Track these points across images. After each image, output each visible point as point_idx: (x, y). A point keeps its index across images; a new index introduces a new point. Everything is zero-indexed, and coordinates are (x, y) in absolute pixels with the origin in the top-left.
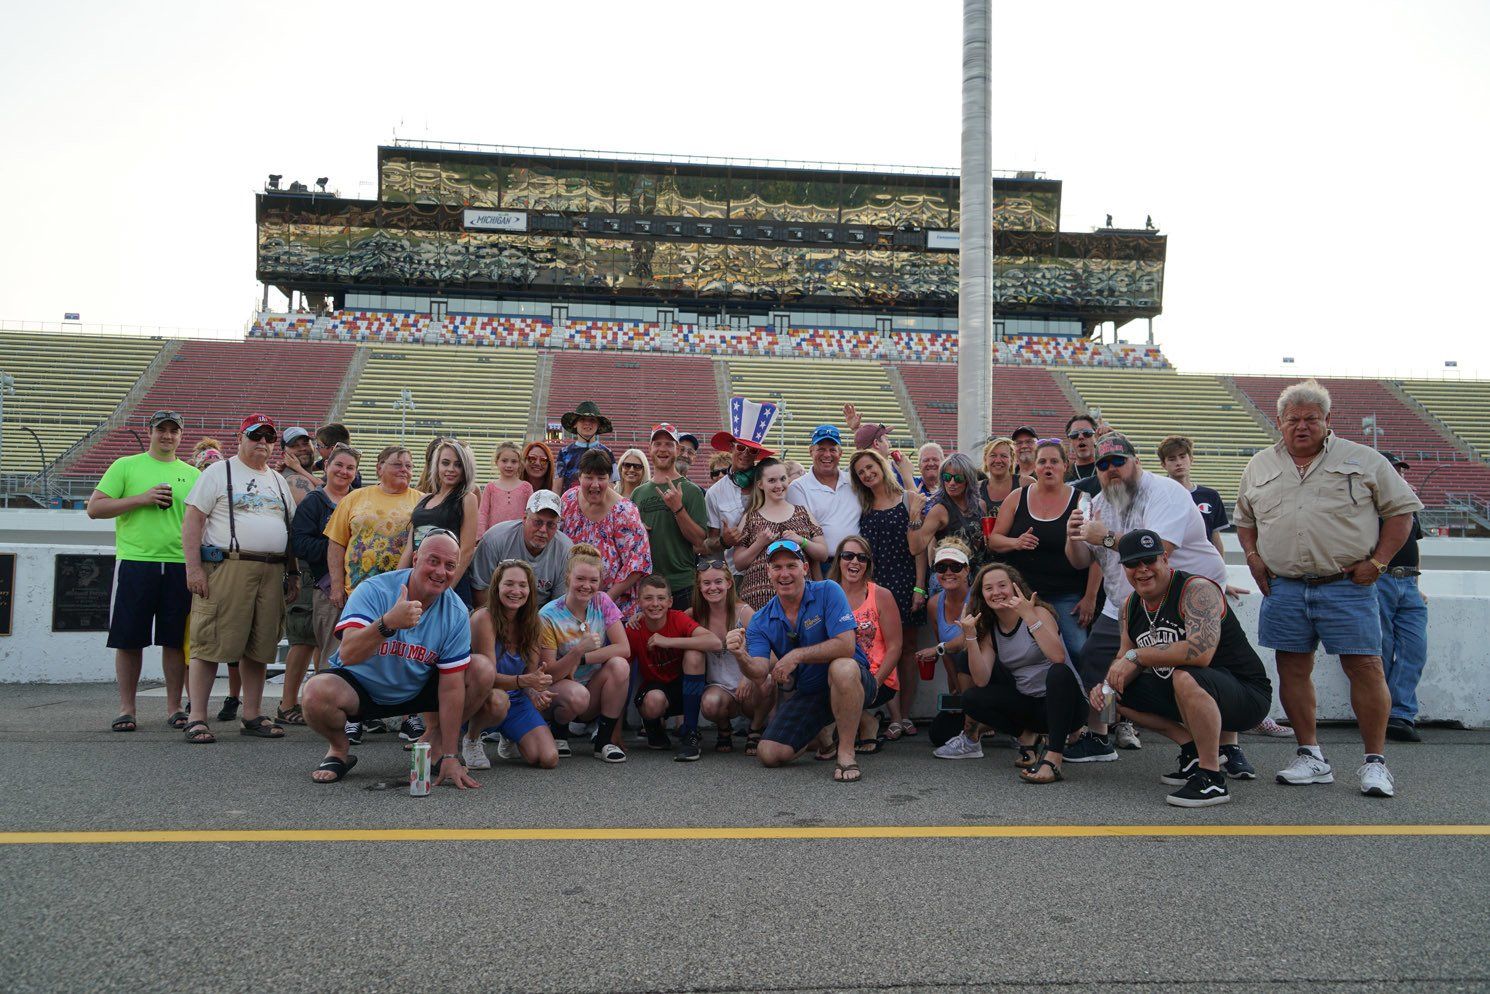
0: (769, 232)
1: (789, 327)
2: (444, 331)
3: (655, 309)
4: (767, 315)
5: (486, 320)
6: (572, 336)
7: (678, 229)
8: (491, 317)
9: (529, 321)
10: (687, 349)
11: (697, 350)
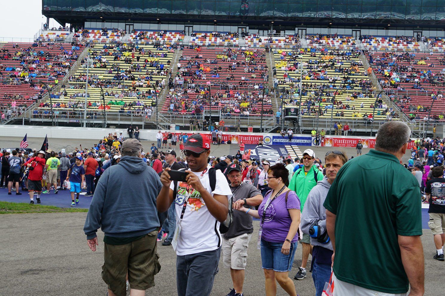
1: (306, 35)
2: (131, 38)
5: (152, 33)
6: (194, 40)
8: (155, 31)
9: (173, 33)
10: (252, 46)
11: (258, 46)
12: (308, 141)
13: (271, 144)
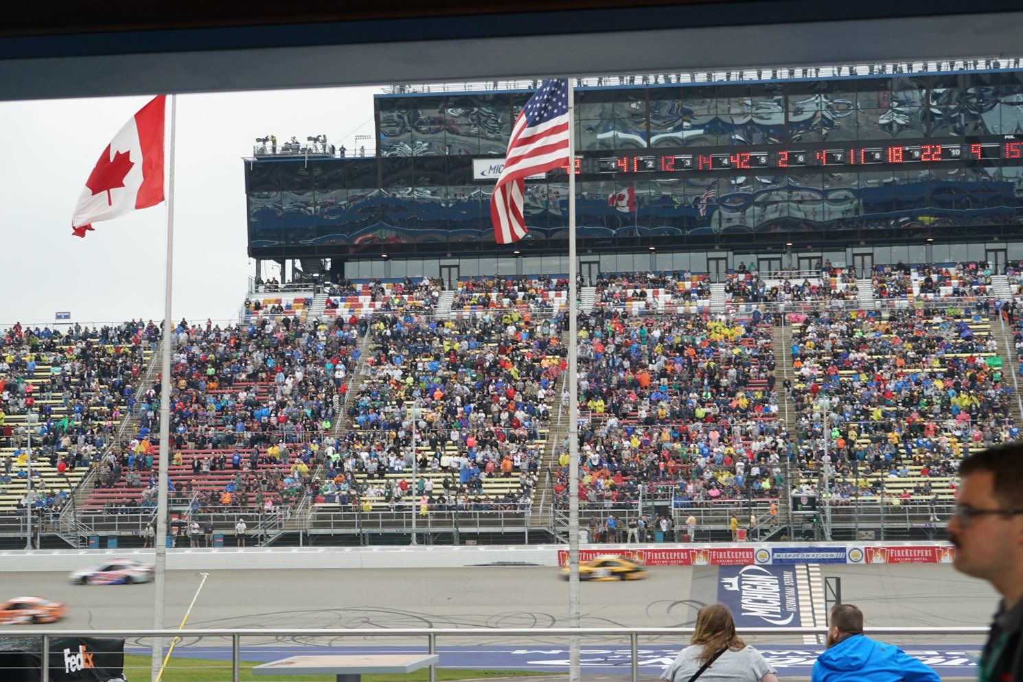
0: (839, 156)
1: (872, 266)
3: (702, 256)
4: (845, 251)
5: (504, 284)
6: (604, 300)
7: (726, 162)
9: (554, 282)
12: (840, 555)
13: (770, 562)
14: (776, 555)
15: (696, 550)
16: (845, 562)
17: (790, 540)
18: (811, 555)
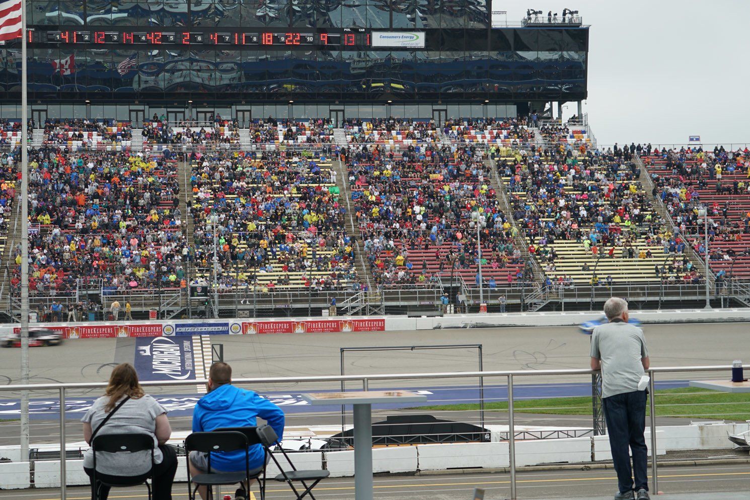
1: (251, 120)
4: (231, 107)
6: (50, 139)
12: (225, 328)
13: (174, 334)
14: (178, 329)
15: (119, 326)
16: (228, 333)
17: (189, 318)
18: (203, 329)
